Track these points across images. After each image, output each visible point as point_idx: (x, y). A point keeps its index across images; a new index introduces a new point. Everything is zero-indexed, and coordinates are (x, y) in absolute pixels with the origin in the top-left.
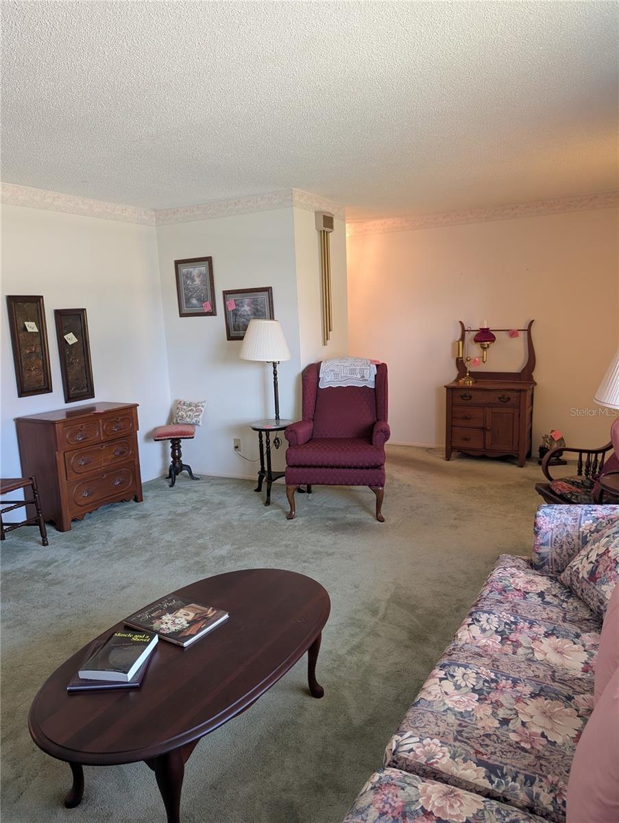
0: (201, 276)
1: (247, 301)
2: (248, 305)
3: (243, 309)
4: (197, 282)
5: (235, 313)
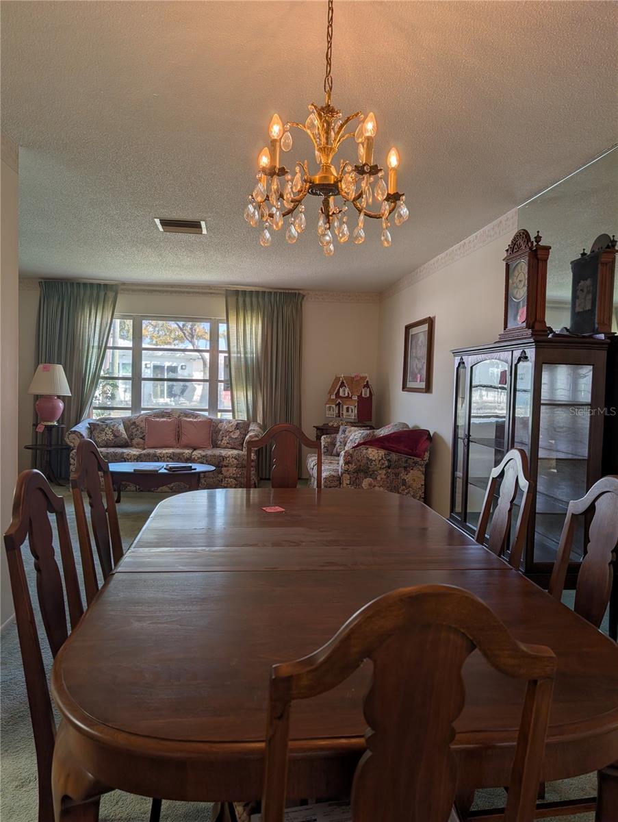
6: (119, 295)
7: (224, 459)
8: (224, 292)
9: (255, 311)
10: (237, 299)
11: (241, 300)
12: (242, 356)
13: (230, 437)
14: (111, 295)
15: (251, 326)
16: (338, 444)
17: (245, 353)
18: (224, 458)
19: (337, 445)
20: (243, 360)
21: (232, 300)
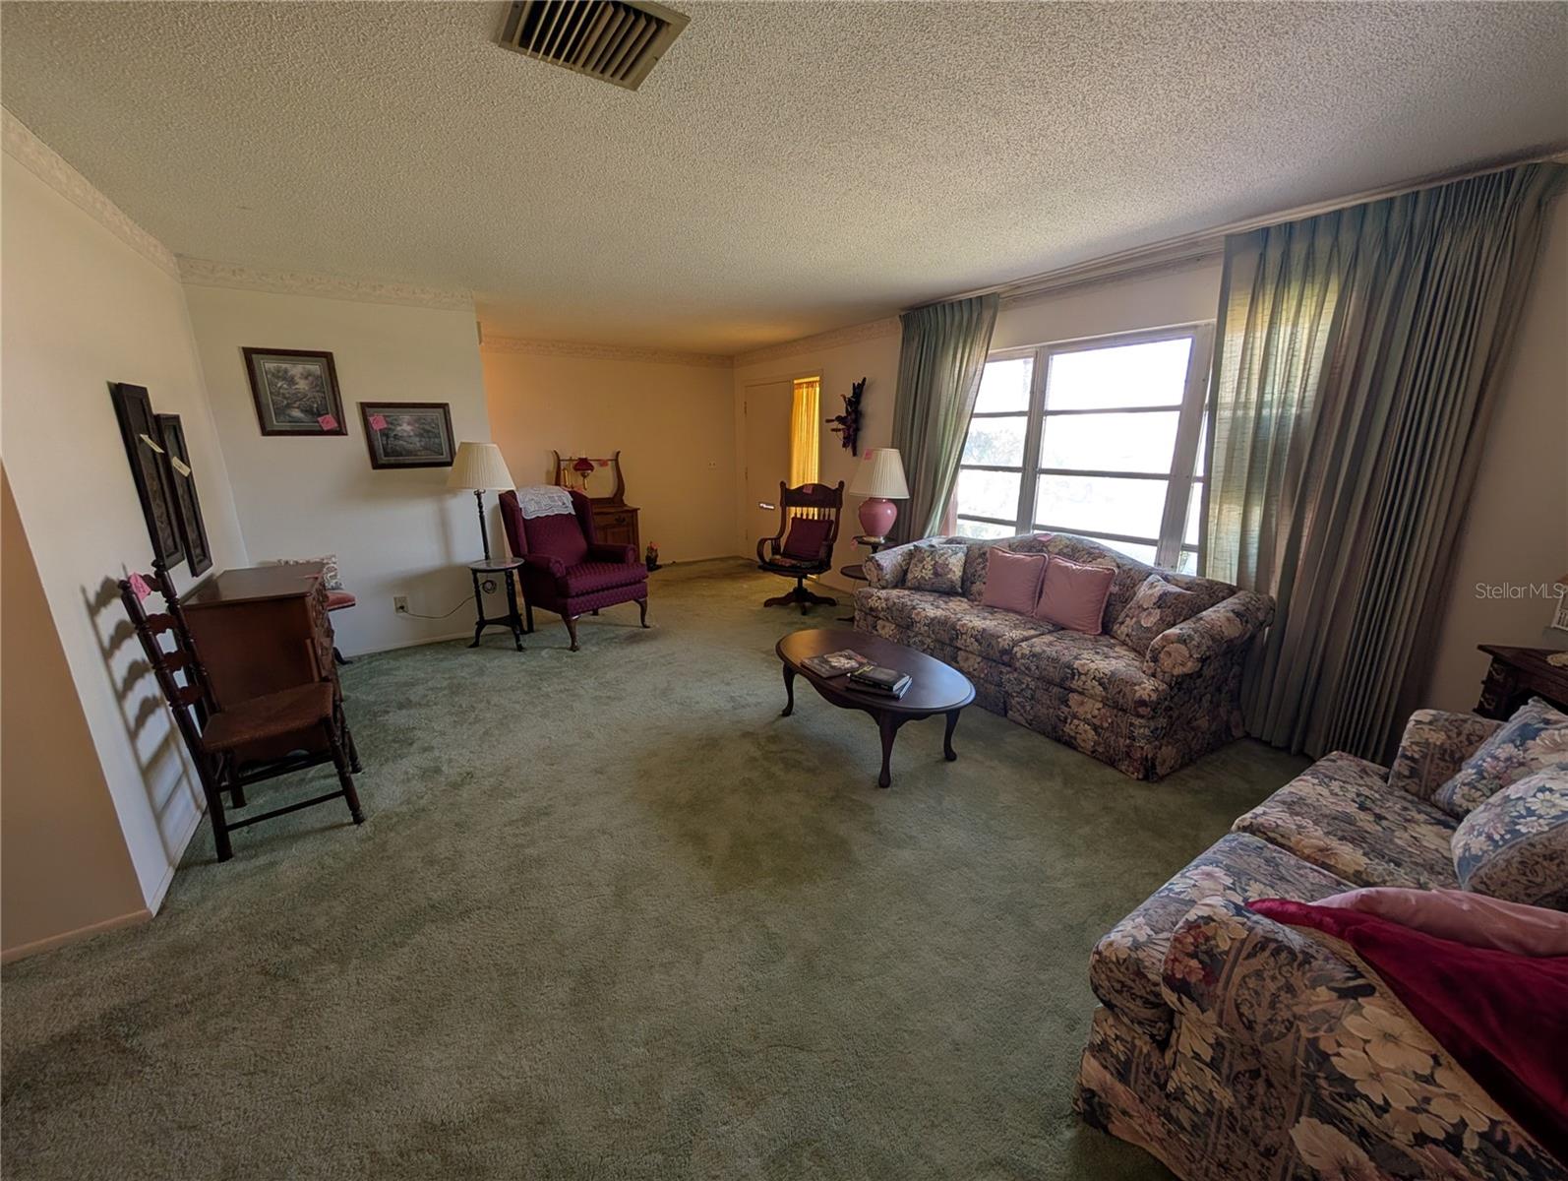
0: (310, 378)
1: (407, 418)
2: (409, 424)
3: (399, 428)
4: (302, 385)
5: (385, 433)
6: (999, 315)
7: (1073, 675)
8: (1222, 247)
9: (1319, 279)
10: (1263, 256)
11: (1274, 255)
12: (1252, 413)
13: (1138, 622)
14: (987, 315)
15: (1295, 325)
16: (1467, 773)
17: (1260, 405)
18: (1074, 673)
19: (1460, 777)
20: (1251, 425)
21: (1246, 264)
